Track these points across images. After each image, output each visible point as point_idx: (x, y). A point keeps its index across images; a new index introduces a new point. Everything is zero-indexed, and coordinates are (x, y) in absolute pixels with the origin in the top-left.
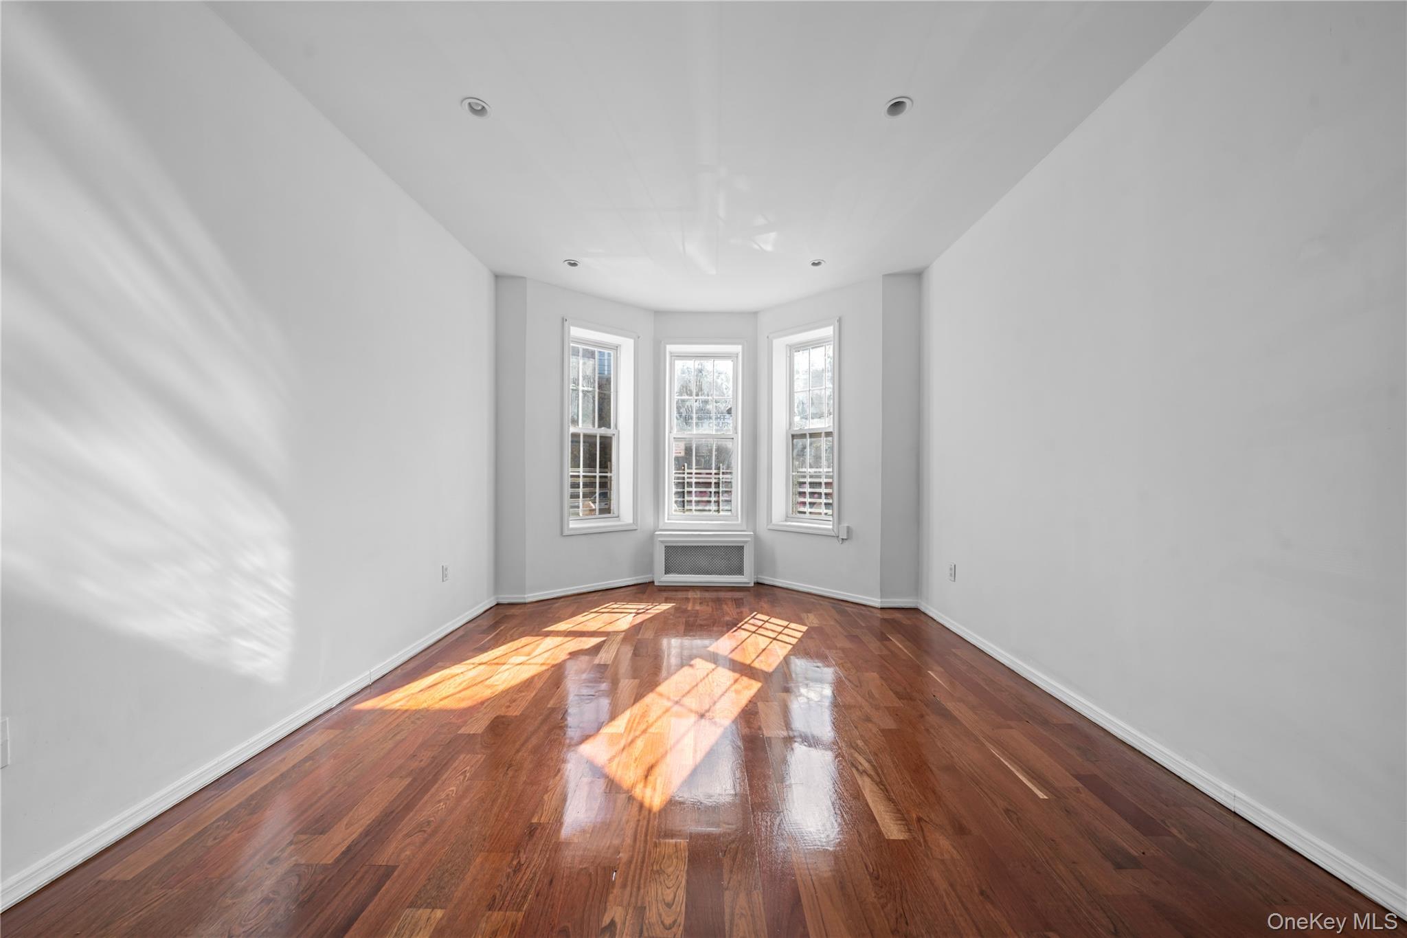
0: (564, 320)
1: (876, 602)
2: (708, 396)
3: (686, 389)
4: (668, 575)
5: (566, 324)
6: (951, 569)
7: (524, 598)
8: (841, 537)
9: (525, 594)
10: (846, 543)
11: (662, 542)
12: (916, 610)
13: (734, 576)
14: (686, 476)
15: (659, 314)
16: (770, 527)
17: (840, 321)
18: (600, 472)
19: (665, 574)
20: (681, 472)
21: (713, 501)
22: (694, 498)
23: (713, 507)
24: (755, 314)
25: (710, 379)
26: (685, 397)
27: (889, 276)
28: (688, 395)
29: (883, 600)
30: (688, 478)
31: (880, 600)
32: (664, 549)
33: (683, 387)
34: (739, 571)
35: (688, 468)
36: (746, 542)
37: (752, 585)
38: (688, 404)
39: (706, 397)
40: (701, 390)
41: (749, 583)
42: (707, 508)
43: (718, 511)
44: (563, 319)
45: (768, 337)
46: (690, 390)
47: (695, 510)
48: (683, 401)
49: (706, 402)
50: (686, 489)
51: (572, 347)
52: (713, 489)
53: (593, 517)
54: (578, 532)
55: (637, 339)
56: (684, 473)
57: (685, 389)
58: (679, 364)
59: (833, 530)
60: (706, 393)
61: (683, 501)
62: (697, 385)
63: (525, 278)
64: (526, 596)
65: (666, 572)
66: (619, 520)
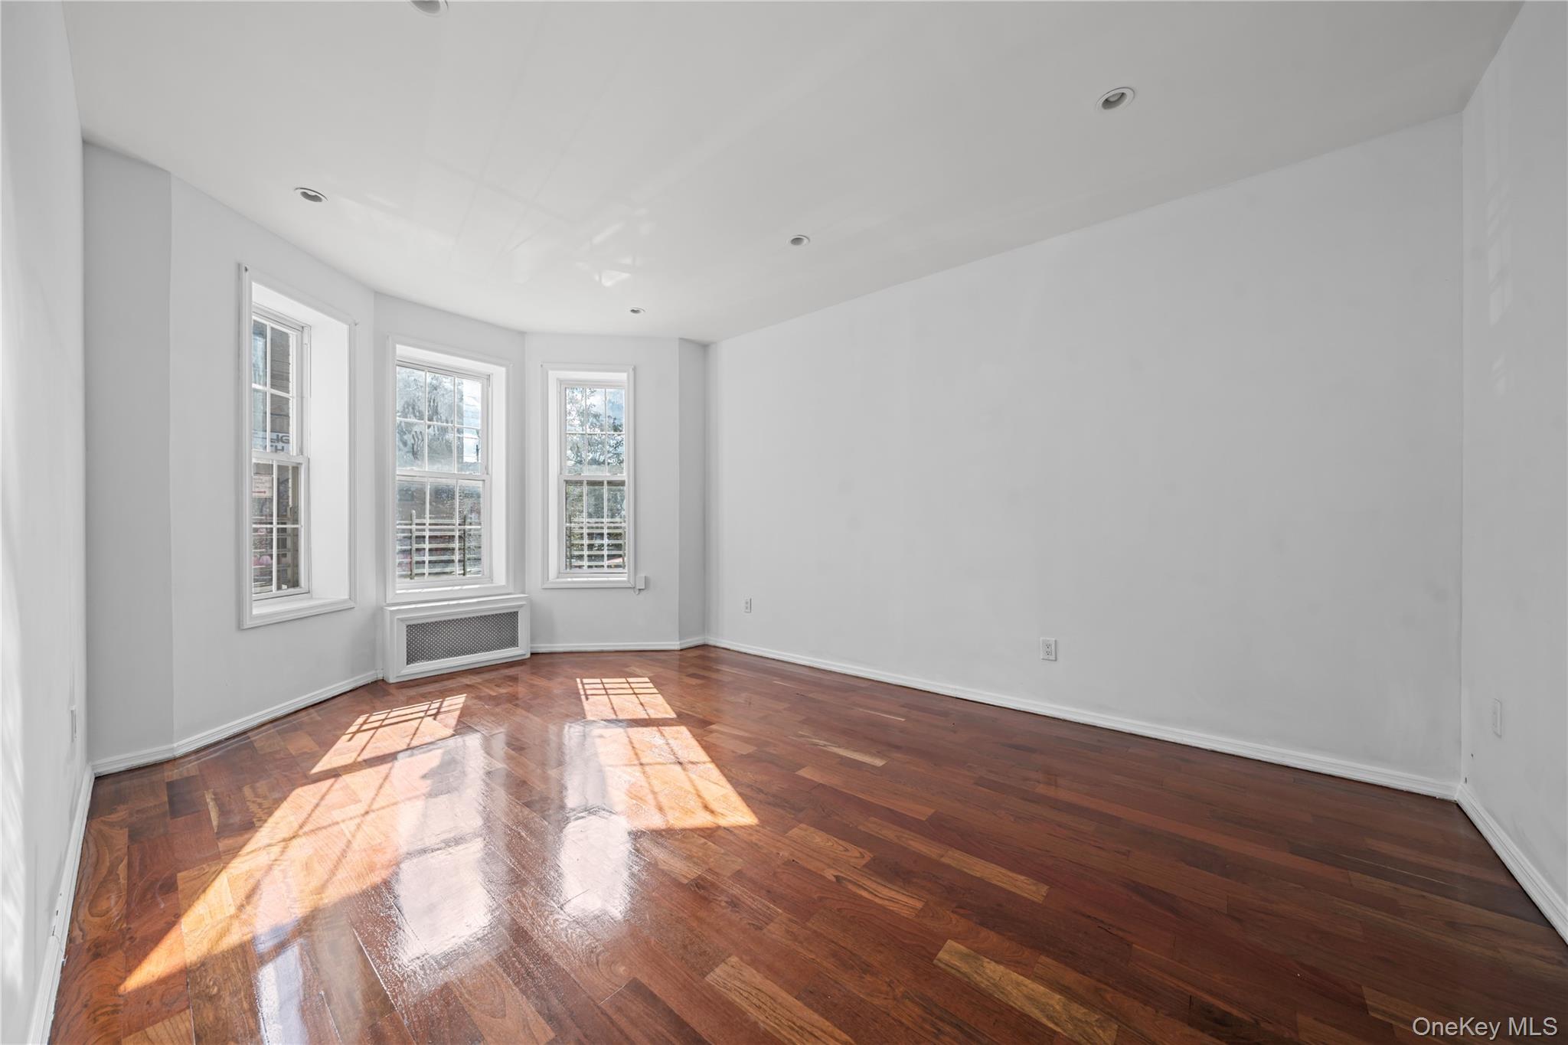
0: (241, 269)
1: (675, 645)
2: (447, 422)
3: (413, 409)
4: (412, 665)
5: (246, 276)
6: (747, 603)
7: (172, 749)
8: (638, 588)
9: (172, 743)
10: (643, 593)
11: (402, 620)
12: (704, 646)
13: (502, 650)
14: (414, 527)
15: (381, 296)
16: (546, 586)
17: (634, 369)
18: (278, 523)
19: (407, 664)
20: (407, 522)
21: (457, 561)
22: (427, 558)
23: (457, 569)
24: (522, 334)
25: (447, 400)
26: (413, 420)
27: (683, 341)
28: (415, 416)
29: (682, 642)
30: (417, 530)
31: (678, 643)
32: (405, 629)
33: (408, 405)
34: (513, 642)
35: (418, 517)
36: (521, 606)
37: (528, 656)
38: (416, 429)
39: (445, 424)
40: (437, 413)
41: (524, 655)
42: (447, 570)
43: (464, 574)
44: (239, 265)
45: (542, 366)
46: (419, 412)
47: (430, 574)
48: (409, 424)
49: (444, 430)
50: (415, 546)
51: (255, 321)
52: (456, 545)
53: (270, 594)
54: (268, 621)
55: (353, 326)
56: (411, 525)
57: (411, 408)
58: (402, 373)
59: (629, 581)
60: (444, 418)
61: (411, 563)
62: (430, 405)
63: (168, 173)
64: (175, 745)
65: (409, 662)
66: (311, 598)
